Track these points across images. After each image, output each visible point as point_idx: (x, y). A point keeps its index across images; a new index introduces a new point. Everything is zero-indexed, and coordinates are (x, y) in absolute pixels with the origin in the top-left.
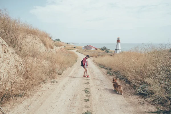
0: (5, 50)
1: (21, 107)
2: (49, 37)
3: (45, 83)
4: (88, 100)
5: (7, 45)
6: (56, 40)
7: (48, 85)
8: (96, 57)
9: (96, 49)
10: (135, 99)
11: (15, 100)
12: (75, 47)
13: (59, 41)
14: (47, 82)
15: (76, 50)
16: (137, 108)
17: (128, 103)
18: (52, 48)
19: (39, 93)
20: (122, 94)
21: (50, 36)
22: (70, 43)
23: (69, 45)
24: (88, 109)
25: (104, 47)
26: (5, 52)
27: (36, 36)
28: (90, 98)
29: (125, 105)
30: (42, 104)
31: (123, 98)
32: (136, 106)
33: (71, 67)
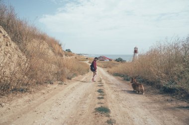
0: (7, 43)
1: (20, 101)
2: (58, 44)
3: (51, 83)
4: (102, 98)
5: (10, 38)
6: (67, 50)
7: (56, 86)
8: (110, 67)
9: (110, 60)
10: (160, 97)
11: (14, 94)
12: (87, 59)
13: (70, 52)
14: (54, 83)
15: (88, 61)
16: (164, 105)
17: (151, 101)
18: (62, 56)
19: (43, 91)
20: (144, 94)
21: (60, 43)
22: (81, 54)
23: (80, 56)
24: (103, 105)
25: (119, 59)
26: (7, 45)
27: (44, 42)
28: (104, 97)
29: (147, 102)
30: (46, 100)
31: (145, 97)
32: (162, 103)
33: (82, 75)
